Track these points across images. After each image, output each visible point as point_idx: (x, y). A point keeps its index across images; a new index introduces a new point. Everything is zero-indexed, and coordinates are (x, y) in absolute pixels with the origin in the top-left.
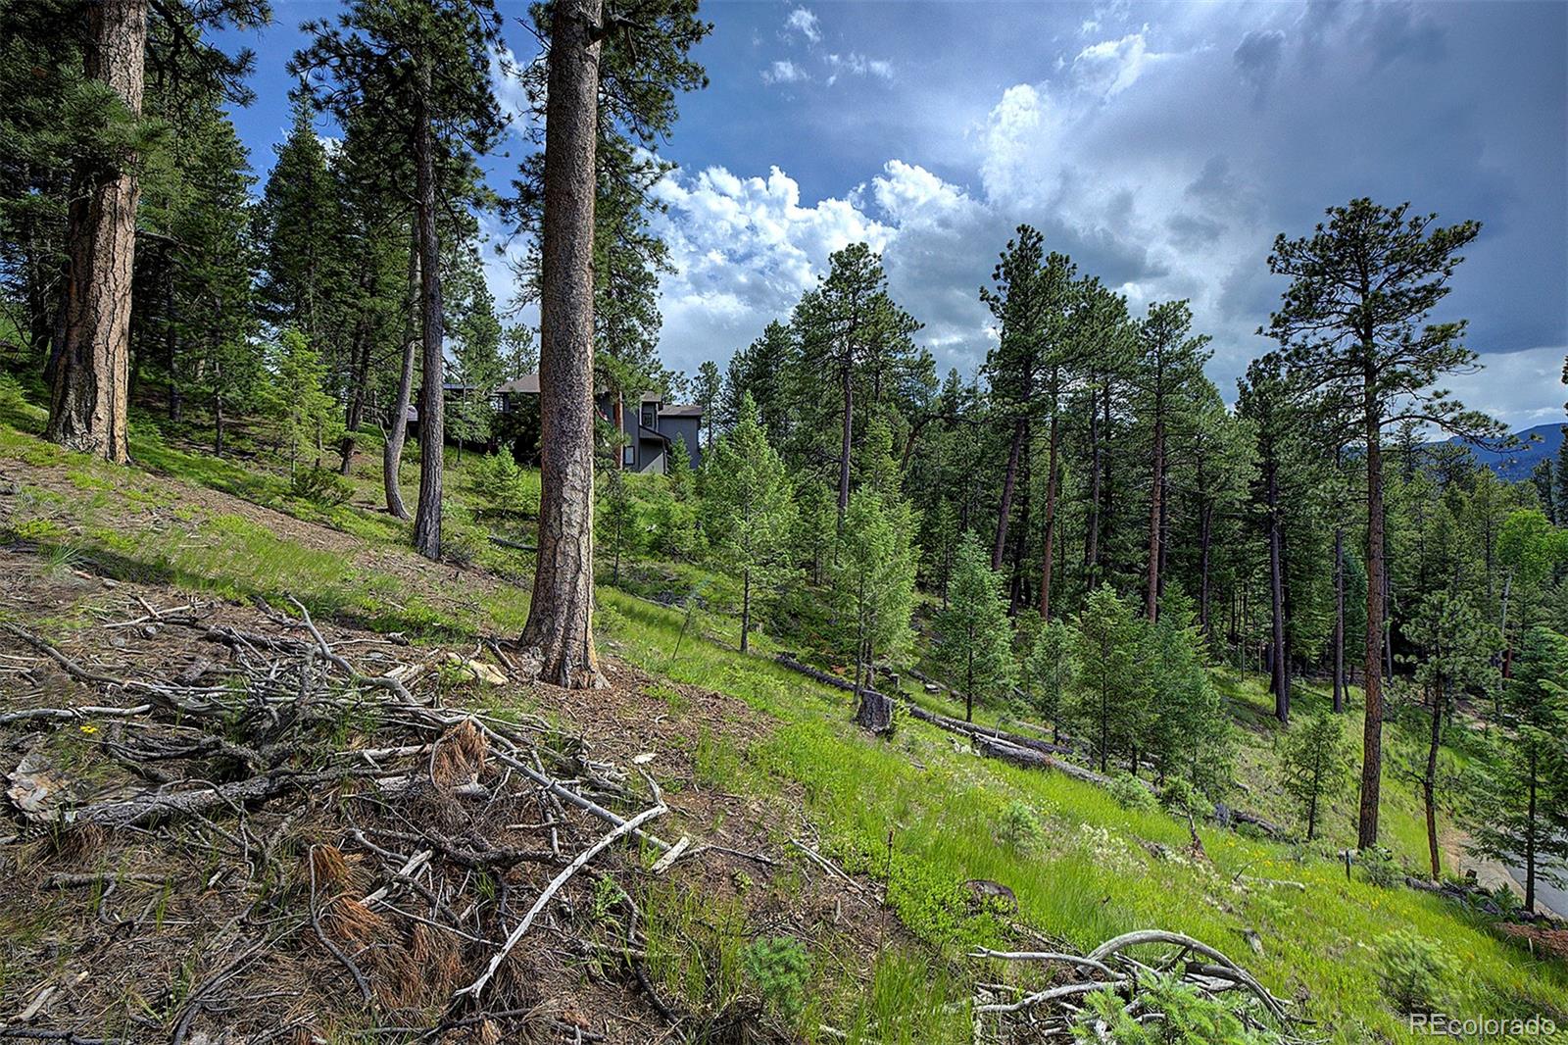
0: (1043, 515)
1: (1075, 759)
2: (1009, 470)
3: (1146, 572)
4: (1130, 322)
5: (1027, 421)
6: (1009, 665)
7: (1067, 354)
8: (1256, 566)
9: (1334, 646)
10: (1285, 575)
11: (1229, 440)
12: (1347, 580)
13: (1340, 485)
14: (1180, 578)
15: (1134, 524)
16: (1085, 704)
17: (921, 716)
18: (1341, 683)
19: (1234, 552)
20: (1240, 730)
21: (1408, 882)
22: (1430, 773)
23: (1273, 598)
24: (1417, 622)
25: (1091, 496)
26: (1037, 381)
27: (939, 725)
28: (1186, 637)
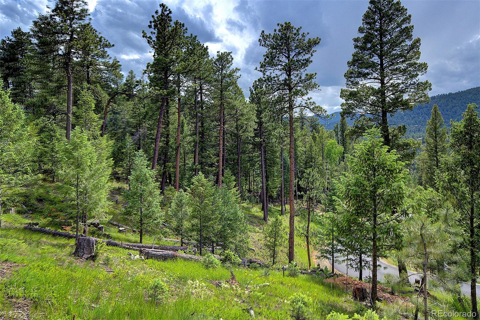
0: (176, 143)
1: (188, 251)
2: (159, 121)
3: (218, 167)
4: (210, 59)
5: (167, 99)
6: (159, 213)
7: (184, 69)
8: (256, 162)
9: (281, 191)
10: (266, 165)
11: (247, 112)
12: (285, 166)
13: (281, 131)
14: (230, 169)
15: (213, 146)
16: (193, 226)
17: (116, 245)
18: (283, 204)
19: (249, 157)
20: (252, 227)
21: (301, 273)
22: (307, 233)
23: (262, 174)
24: (303, 180)
25: (195, 134)
26: (171, 80)
27: (124, 247)
28: (232, 192)
